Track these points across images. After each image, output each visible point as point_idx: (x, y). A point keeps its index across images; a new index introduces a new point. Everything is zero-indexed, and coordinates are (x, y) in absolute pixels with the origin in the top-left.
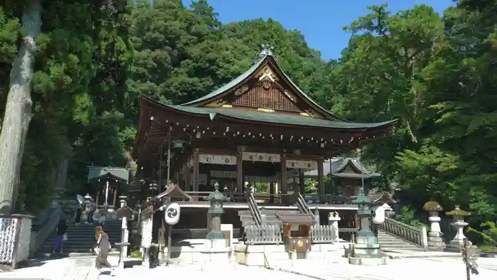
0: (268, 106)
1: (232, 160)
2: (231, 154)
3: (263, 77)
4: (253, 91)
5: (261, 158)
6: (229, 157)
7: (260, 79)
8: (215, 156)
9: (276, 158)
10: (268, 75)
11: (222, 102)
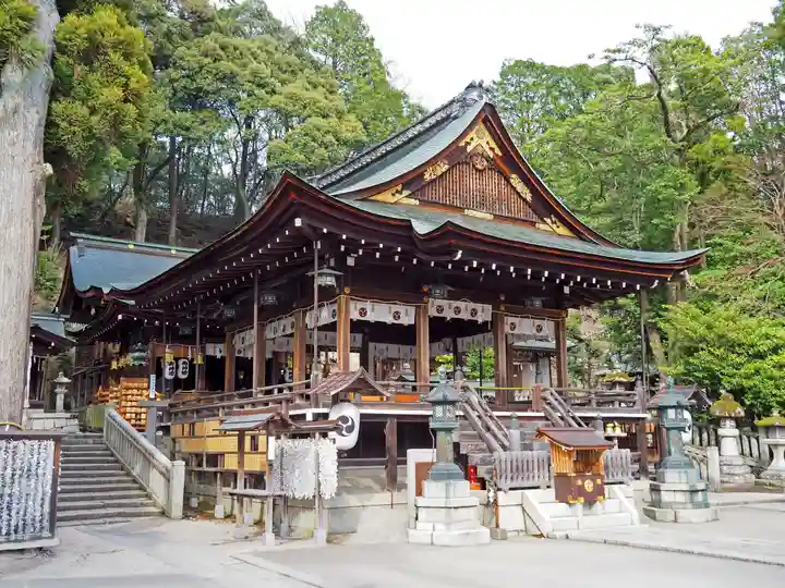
0: (482, 205)
1: (407, 316)
2: (407, 302)
3: (473, 144)
4: (456, 172)
5: (458, 311)
6: (401, 308)
7: (469, 149)
8: (377, 306)
9: (484, 313)
10: (482, 141)
11: (401, 193)
